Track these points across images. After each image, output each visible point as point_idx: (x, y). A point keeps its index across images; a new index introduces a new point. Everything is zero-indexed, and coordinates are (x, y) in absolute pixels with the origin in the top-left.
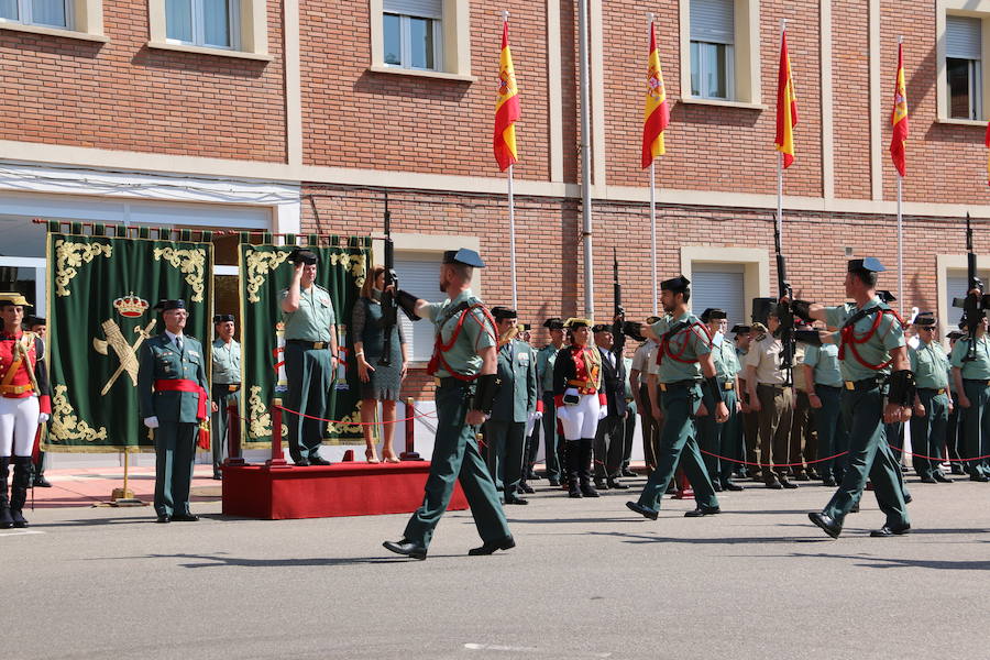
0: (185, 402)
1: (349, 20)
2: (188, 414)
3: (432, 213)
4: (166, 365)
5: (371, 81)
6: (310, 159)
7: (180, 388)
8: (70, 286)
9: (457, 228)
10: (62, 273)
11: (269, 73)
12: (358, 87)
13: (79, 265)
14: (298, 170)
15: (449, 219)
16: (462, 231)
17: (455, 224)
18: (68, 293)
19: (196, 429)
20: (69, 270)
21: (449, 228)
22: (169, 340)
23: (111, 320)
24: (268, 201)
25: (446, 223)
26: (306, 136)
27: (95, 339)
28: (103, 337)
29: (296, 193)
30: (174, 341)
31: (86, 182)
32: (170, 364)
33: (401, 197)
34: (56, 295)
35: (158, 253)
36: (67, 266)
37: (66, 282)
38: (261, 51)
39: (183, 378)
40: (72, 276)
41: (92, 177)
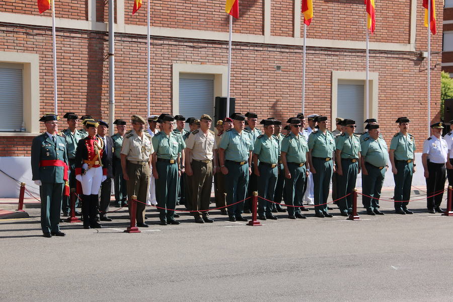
3: (6, 38)
9: (23, 48)
15: (18, 42)
16: (26, 50)
17: (22, 45)
21: (17, 48)
25: (15, 45)
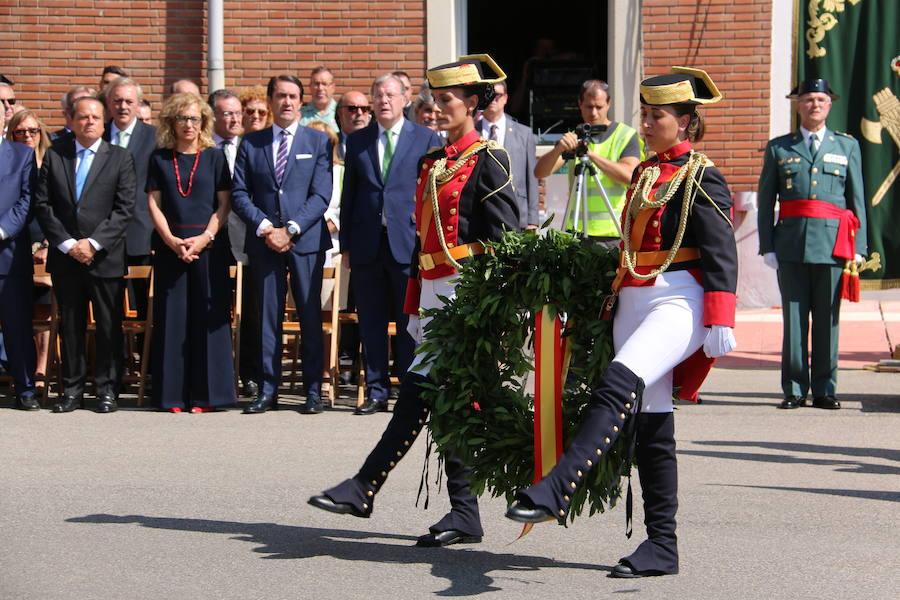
0: (813, 234)
2: (819, 252)
4: (788, 176)
7: (807, 213)
8: (826, 42)
10: (815, 23)
13: (841, 8)
18: (822, 52)
19: (835, 274)
20: (824, 17)
22: (801, 138)
23: (888, 90)
27: (863, 120)
28: (875, 116)
30: (807, 141)
32: (793, 175)
34: (807, 56)
36: (822, 11)
37: (820, 36)
39: (810, 199)
40: (830, 26)
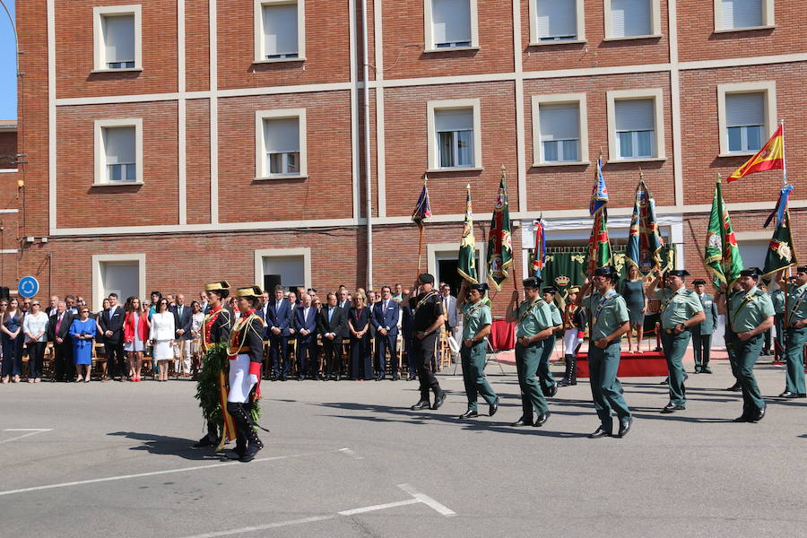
1: (707, 135)
5: (720, 161)
6: (687, 202)
11: (665, 166)
12: (712, 165)
14: (681, 208)
24: (668, 223)
26: (685, 191)
29: (681, 219)
31: (582, 224)
33: (738, 215)
35: (573, 258)
38: (662, 156)
41: (584, 222)
